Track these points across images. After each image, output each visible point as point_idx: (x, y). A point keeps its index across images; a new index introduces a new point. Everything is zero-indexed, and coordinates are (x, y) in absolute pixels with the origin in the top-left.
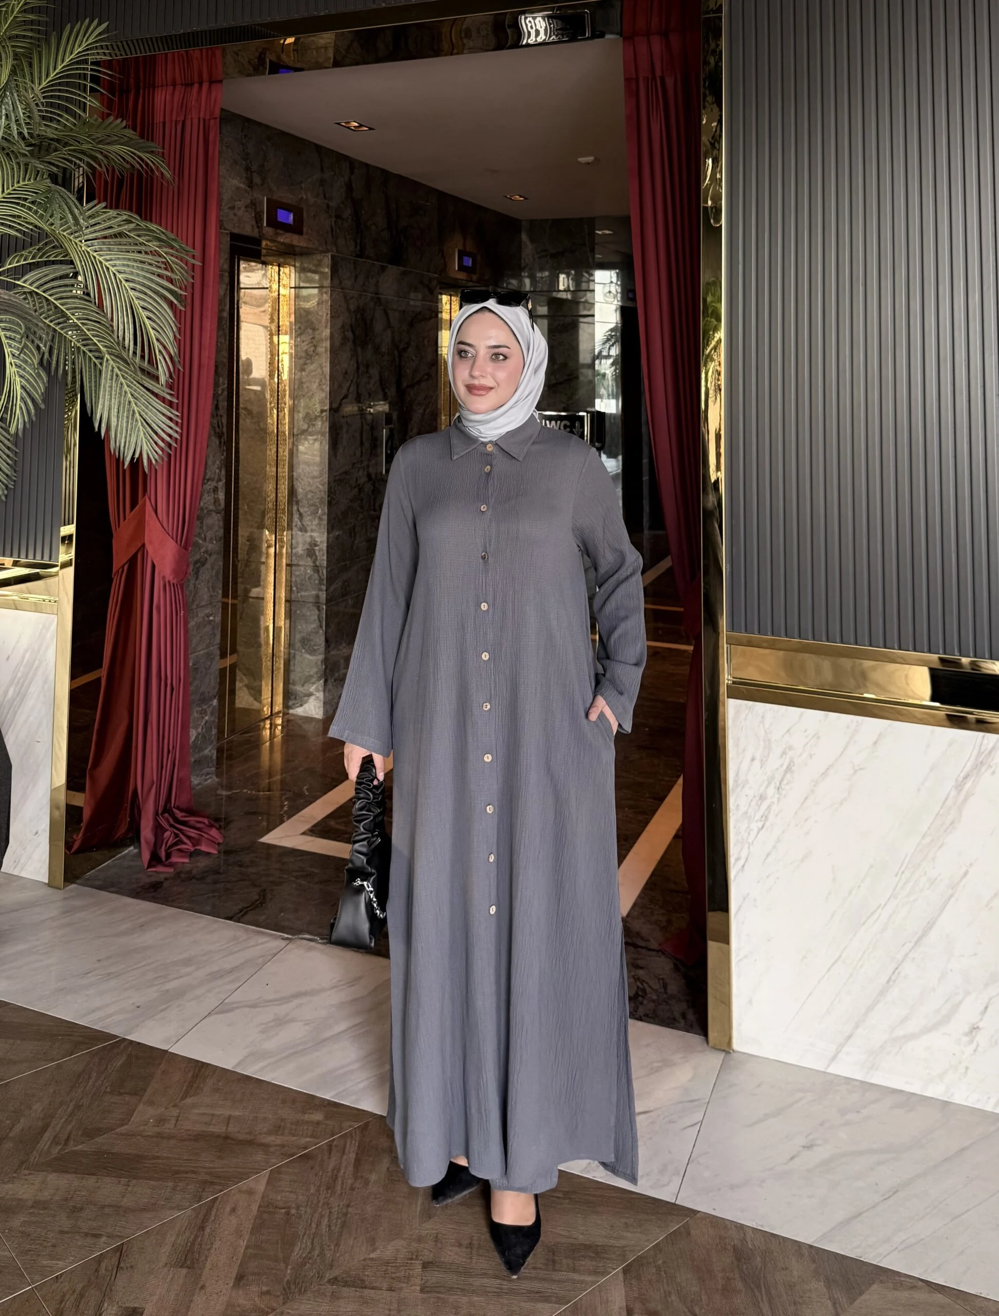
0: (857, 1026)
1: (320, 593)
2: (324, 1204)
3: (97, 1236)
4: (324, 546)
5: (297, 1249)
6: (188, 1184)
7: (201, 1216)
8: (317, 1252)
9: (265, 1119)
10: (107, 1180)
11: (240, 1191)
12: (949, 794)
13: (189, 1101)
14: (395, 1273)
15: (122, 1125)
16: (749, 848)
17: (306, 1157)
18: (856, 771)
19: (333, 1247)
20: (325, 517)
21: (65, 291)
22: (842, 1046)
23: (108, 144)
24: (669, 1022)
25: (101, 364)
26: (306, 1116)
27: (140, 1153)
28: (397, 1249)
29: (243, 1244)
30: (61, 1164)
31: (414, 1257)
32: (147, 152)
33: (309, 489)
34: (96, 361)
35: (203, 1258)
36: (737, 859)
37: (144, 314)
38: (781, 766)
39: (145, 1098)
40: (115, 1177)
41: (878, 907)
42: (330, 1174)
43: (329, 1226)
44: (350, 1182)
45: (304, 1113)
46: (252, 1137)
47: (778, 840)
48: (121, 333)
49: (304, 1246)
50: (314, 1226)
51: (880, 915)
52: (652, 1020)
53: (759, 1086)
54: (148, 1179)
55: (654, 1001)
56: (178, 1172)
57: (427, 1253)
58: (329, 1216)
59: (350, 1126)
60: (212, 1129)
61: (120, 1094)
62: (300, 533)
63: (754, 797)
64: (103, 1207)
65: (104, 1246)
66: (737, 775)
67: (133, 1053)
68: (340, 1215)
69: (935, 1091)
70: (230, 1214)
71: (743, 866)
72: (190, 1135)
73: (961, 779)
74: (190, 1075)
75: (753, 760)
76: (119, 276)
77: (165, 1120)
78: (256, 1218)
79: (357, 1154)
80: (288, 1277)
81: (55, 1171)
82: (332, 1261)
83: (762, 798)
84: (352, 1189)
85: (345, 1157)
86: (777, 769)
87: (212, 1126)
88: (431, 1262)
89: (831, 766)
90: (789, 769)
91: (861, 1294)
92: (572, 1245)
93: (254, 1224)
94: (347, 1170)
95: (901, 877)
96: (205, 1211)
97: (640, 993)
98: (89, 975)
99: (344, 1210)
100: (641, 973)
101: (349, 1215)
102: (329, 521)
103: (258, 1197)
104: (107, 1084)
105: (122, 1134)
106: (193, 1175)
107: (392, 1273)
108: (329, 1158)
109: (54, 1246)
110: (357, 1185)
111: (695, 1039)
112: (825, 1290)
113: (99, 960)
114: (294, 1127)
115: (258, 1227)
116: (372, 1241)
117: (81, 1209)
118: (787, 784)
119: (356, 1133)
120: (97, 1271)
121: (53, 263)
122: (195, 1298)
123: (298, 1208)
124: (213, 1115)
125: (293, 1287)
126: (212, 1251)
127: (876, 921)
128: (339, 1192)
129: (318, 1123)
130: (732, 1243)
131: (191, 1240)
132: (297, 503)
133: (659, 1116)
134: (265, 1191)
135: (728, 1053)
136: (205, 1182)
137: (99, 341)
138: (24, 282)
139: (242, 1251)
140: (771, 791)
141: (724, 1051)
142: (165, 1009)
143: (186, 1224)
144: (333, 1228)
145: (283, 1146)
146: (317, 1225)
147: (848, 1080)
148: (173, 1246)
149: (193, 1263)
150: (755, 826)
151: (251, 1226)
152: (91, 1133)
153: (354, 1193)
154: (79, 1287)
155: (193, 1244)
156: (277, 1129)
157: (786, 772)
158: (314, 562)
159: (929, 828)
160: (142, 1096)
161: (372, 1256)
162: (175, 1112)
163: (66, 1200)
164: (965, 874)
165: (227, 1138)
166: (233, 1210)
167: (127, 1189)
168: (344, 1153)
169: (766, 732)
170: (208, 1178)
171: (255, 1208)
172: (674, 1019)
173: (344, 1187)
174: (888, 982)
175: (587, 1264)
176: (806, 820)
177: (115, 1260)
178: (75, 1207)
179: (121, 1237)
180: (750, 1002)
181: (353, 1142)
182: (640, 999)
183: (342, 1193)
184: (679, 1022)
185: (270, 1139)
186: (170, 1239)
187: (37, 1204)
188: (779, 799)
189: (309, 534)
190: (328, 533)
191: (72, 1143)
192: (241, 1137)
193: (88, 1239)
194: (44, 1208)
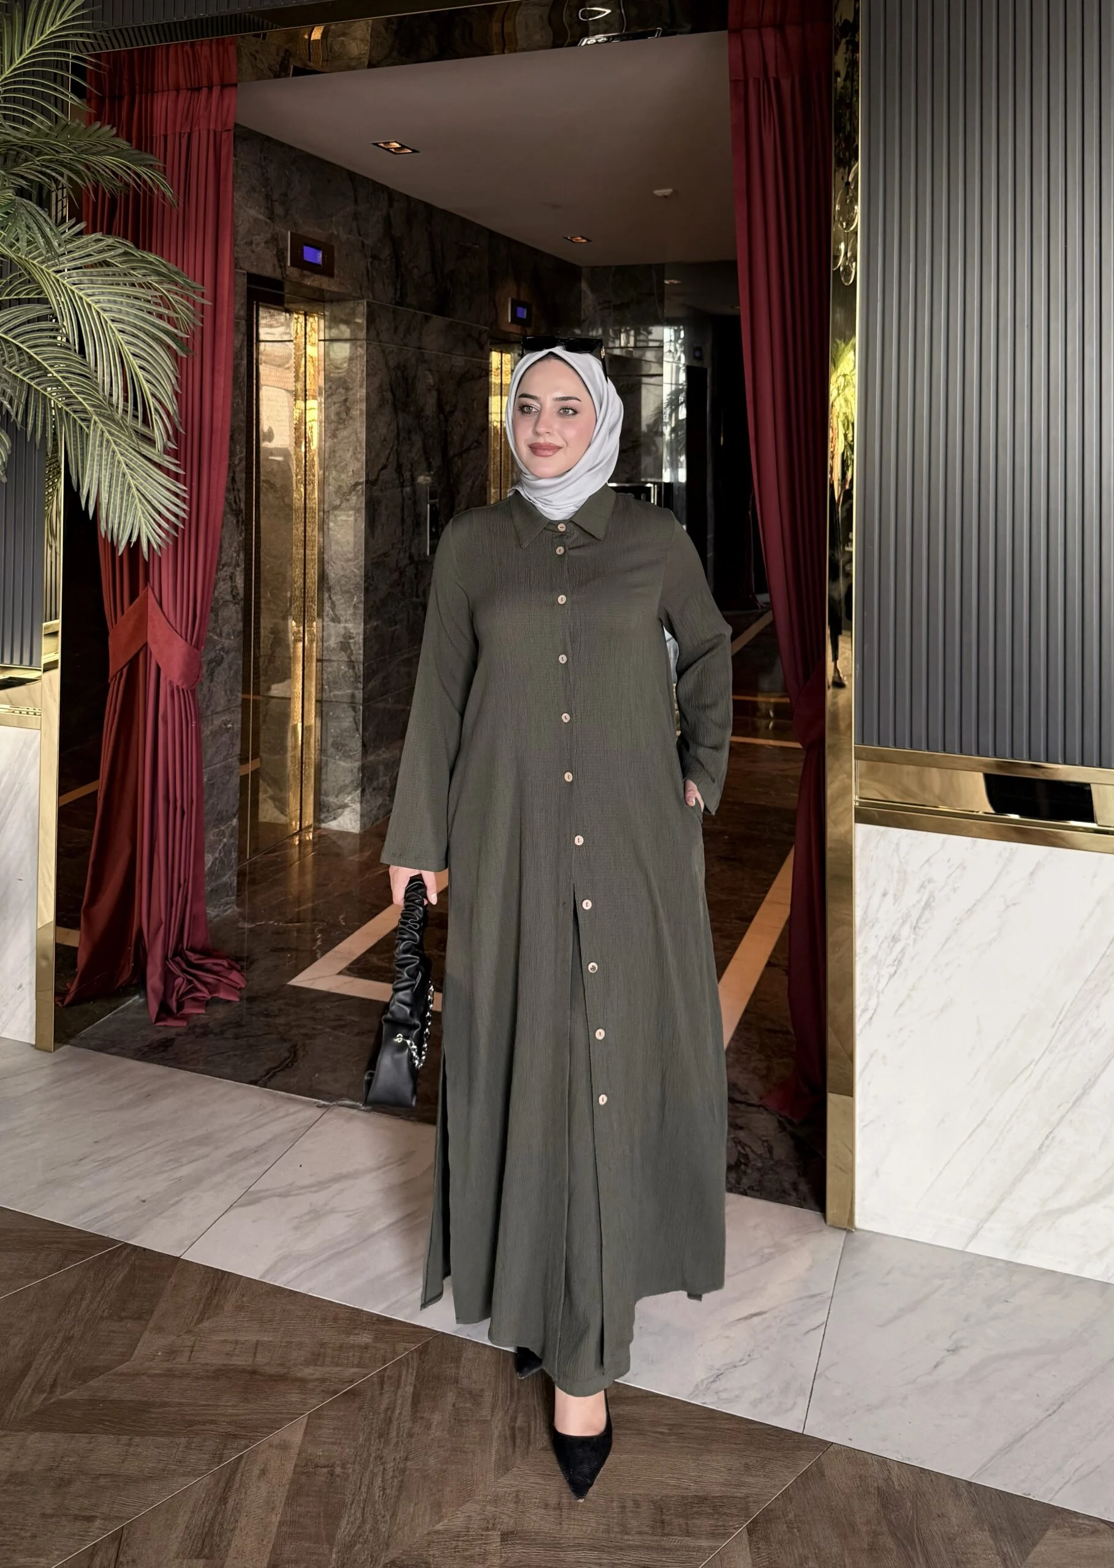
0: (1002, 1200)
1: (356, 692)
2: (375, 1459)
3: (90, 1519)
4: (360, 638)
5: (344, 1523)
6: (205, 1440)
7: (222, 1484)
8: (368, 1527)
9: (300, 1345)
10: (103, 1438)
11: (271, 1446)
13: (206, 1324)
14: (467, 1549)
15: (122, 1362)
16: (878, 996)
17: (353, 1394)
18: (1008, 907)
19: (388, 1518)
20: (361, 606)
21: (41, 337)
22: (985, 1220)
23: (93, 154)
24: (779, 1196)
25: (88, 427)
26: (352, 1337)
27: (145, 1399)
28: (469, 1517)
29: (276, 1519)
30: (43, 1421)
31: (490, 1526)
32: (144, 166)
33: (342, 573)
34: (82, 424)
35: (225, 1543)
36: (864, 1010)
37: (135, 363)
38: (919, 901)
39: (151, 1324)
40: (113, 1434)
41: (1030, 1064)
42: (382, 1416)
43: (384, 1489)
44: (408, 1425)
45: (349, 1333)
46: (285, 1370)
47: (914, 988)
48: (107, 387)
49: (352, 1519)
50: (364, 1489)
51: (1032, 1072)
52: (758, 1194)
53: (889, 1273)
54: (155, 1435)
55: (759, 1169)
56: (191, 1423)
57: (506, 1519)
58: (383, 1474)
59: (405, 1349)
60: (235, 1361)
61: (121, 1319)
62: (332, 624)
63: (886, 938)
64: (98, 1477)
65: (98, 1533)
66: (866, 911)
67: (137, 1263)
68: (397, 1474)
70: (259, 1477)
71: (871, 1018)
72: (207, 1371)
74: (208, 1289)
75: (885, 895)
76: (104, 315)
77: (177, 1352)
78: (293, 1482)
79: (415, 1386)
81: (36, 1430)
82: (389, 1537)
83: (895, 939)
84: (410, 1435)
85: (400, 1392)
86: (914, 905)
87: (234, 1358)
88: (512, 1533)
89: (979, 901)
90: (928, 905)
91: (1034, 1545)
92: (683, 1497)
93: (289, 1491)
94: (403, 1409)
95: (1058, 1027)
96: (228, 1475)
97: (743, 1161)
98: (84, 1162)
99: (402, 1466)
100: (741, 1134)
101: (407, 1473)
102: (366, 610)
103: (294, 1451)
104: (104, 1307)
105: (122, 1374)
106: (212, 1426)
107: (464, 1550)
108: (381, 1394)
109: (34, 1537)
110: (416, 1430)
111: (810, 1216)
112: (991, 1542)
113: (96, 1142)
114: (336, 1353)
115: (295, 1493)
116: (437, 1507)
117: (70, 1482)
118: (926, 922)
119: (412, 1358)
123: (343, 1466)
124: (236, 1342)
126: (237, 1532)
127: (1026, 1080)
128: (394, 1441)
129: (366, 1347)
130: (876, 1484)
131: (209, 1517)
132: (329, 589)
133: (775, 1317)
134: (303, 1443)
135: (849, 1231)
136: (227, 1436)
137: (84, 399)
139: (275, 1530)
140: (906, 931)
141: (845, 1229)
142: (177, 1203)
143: (204, 1495)
144: (388, 1491)
145: (324, 1380)
146: (369, 1488)
147: (991, 1261)
148: (187, 1527)
149: (212, 1550)
150: (886, 972)
151: (285, 1494)
152: (84, 1374)
153: (413, 1440)
155: (212, 1524)
156: (316, 1359)
157: (924, 909)
158: (349, 657)
159: (1093, 971)
160: (148, 1321)
161: (439, 1527)
162: (189, 1340)
163: (51, 1469)
165: (254, 1372)
166: (263, 1472)
167: (127, 1451)
168: (398, 1387)
169: (901, 864)
170: (231, 1429)
171: (290, 1468)
172: (784, 1191)
173: (401, 1433)
174: (1040, 1149)
175: (705, 1523)
176: (947, 964)
177: (112, 1553)
178: (62, 1479)
179: (121, 1519)
180: (877, 1173)
181: (410, 1371)
182: (743, 1167)
183: (398, 1442)
184: (789, 1195)
185: (307, 1372)
186: (183, 1519)
187: (13, 1478)
188: (915, 941)
189: (342, 625)
190: (365, 624)
191: (59, 1390)
192: (272, 1370)
193: (78, 1524)
194: (22, 1483)
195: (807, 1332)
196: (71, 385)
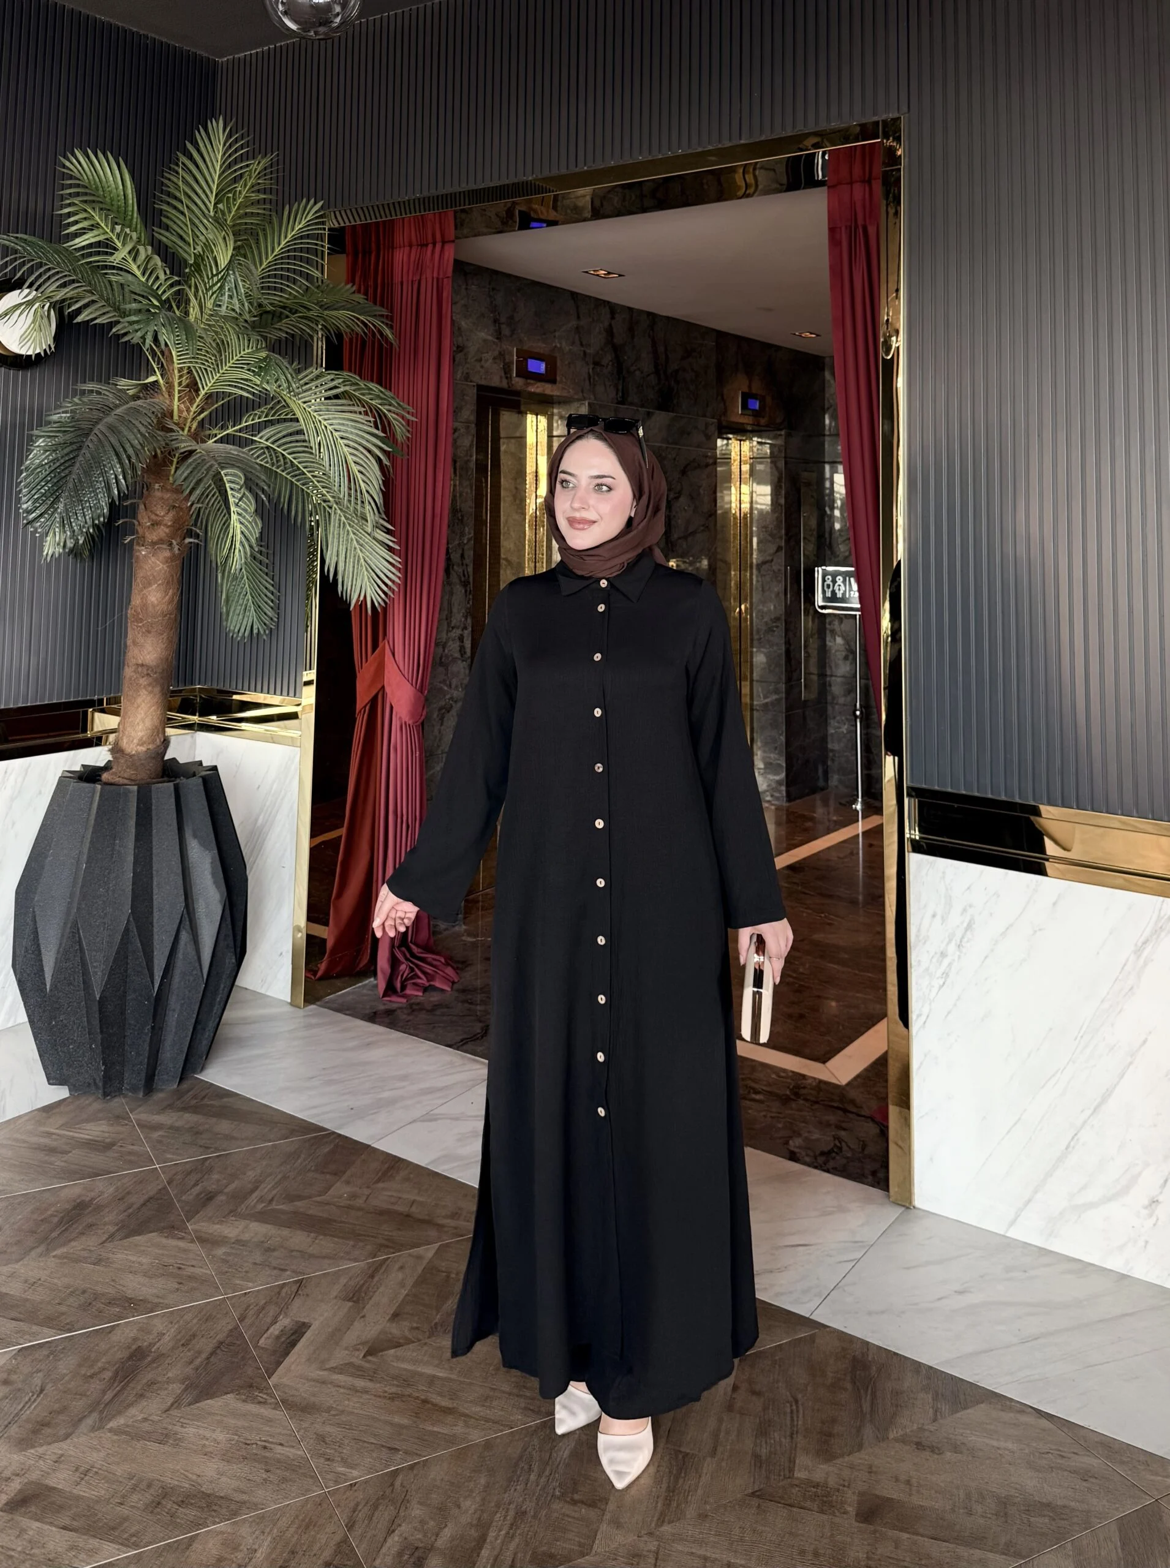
3: (285, 1270)
6: (368, 1245)
7: (373, 1269)
10: (299, 1232)
11: (410, 1256)
12: (1127, 960)
13: (380, 1185)
15: (320, 1195)
16: (930, 1004)
18: (1035, 932)
22: (1023, 1209)
23: (335, 309)
24: (860, 1177)
27: (331, 1217)
29: (404, 1292)
30: (262, 1217)
32: (375, 316)
35: (368, 1297)
36: (919, 1016)
38: (962, 923)
39: (343, 1179)
40: (306, 1231)
41: (1057, 1071)
46: (431, 1218)
47: (959, 998)
51: (1060, 1079)
53: (930, 1238)
54: (333, 1237)
55: (847, 1158)
56: (360, 1235)
60: (396, 1207)
61: (323, 1173)
63: (936, 953)
64: (292, 1251)
65: (288, 1278)
66: (919, 931)
67: (340, 1144)
69: (1115, 1264)
70: (398, 1271)
71: (925, 1023)
72: (376, 1210)
73: (1140, 944)
74: (386, 1166)
75: (934, 916)
77: (358, 1196)
78: (420, 1275)
80: (437, 1320)
81: (255, 1221)
83: (943, 955)
86: (958, 926)
89: (1011, 925)
90: (969, 927)
93: (417, 1280)
95: (1080, 1041)
96: (377, 1266)
103: (425, 1262)
104: (312, 1164)
105: (318, 1202)
106: (373, 1239)
109: (247, 1272)
111: (876, 1193)
115: (421, 1281)
117: (274, 1250)
118: (968, 942)
120: (279, 1293)
121: (285, 420)
122: (356, 1323)
124: (400, 1198)
125: (439, 1328)
126: (377, 1293)
127: (1055, 1085)
130: (853, 1356)
131: (361, 1283)
133: (818, 1249)
134: (432, 1258)
135: (908, 1208)
136: (382, 1245)
138: (261, 438)
139: (402, 1297)
140: (952, 948)
141: (904, 1206)
142: (375, 1113)
143: (358, 1273)
145: (456, 1228)
147: (1026, 1245)
148: (344, 1286)
149: (358, 1299)
150: (938, 982)
151: (414, 1281)
152: (292, 1198)
154: (263, 1302)
155: (362, 1287)
156: (453, 1213)
157: (966, 930)
159: (1108, 993)
160: (341, 1176)
162: (367, 1192)
163: (262, 1242)
164: (1145, 1042)
165: (408, 1216)
167: (314, 1241)
169: (947, 889)
170: (385, 1243)
171: (420, 1270)
174: (1067, 1148)
176: (986, 979)
177: (295, 1288)
178: (269, 1248)
179: (304, 1274)
180: (931, 1159)
184: (868, 1179)
186: (343, 1280)
187: (238, 1242)
188: (959, 957)
191: (274, 1203)
192: (420, 1217)
193: (275, 1271)
194: (243, 1245)
195: (840, 1262)
196: (318, 482)
